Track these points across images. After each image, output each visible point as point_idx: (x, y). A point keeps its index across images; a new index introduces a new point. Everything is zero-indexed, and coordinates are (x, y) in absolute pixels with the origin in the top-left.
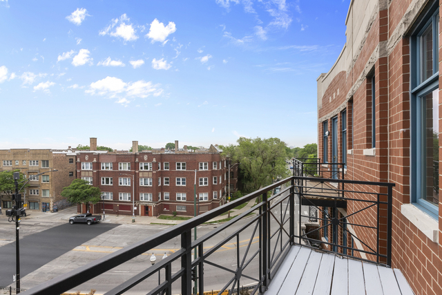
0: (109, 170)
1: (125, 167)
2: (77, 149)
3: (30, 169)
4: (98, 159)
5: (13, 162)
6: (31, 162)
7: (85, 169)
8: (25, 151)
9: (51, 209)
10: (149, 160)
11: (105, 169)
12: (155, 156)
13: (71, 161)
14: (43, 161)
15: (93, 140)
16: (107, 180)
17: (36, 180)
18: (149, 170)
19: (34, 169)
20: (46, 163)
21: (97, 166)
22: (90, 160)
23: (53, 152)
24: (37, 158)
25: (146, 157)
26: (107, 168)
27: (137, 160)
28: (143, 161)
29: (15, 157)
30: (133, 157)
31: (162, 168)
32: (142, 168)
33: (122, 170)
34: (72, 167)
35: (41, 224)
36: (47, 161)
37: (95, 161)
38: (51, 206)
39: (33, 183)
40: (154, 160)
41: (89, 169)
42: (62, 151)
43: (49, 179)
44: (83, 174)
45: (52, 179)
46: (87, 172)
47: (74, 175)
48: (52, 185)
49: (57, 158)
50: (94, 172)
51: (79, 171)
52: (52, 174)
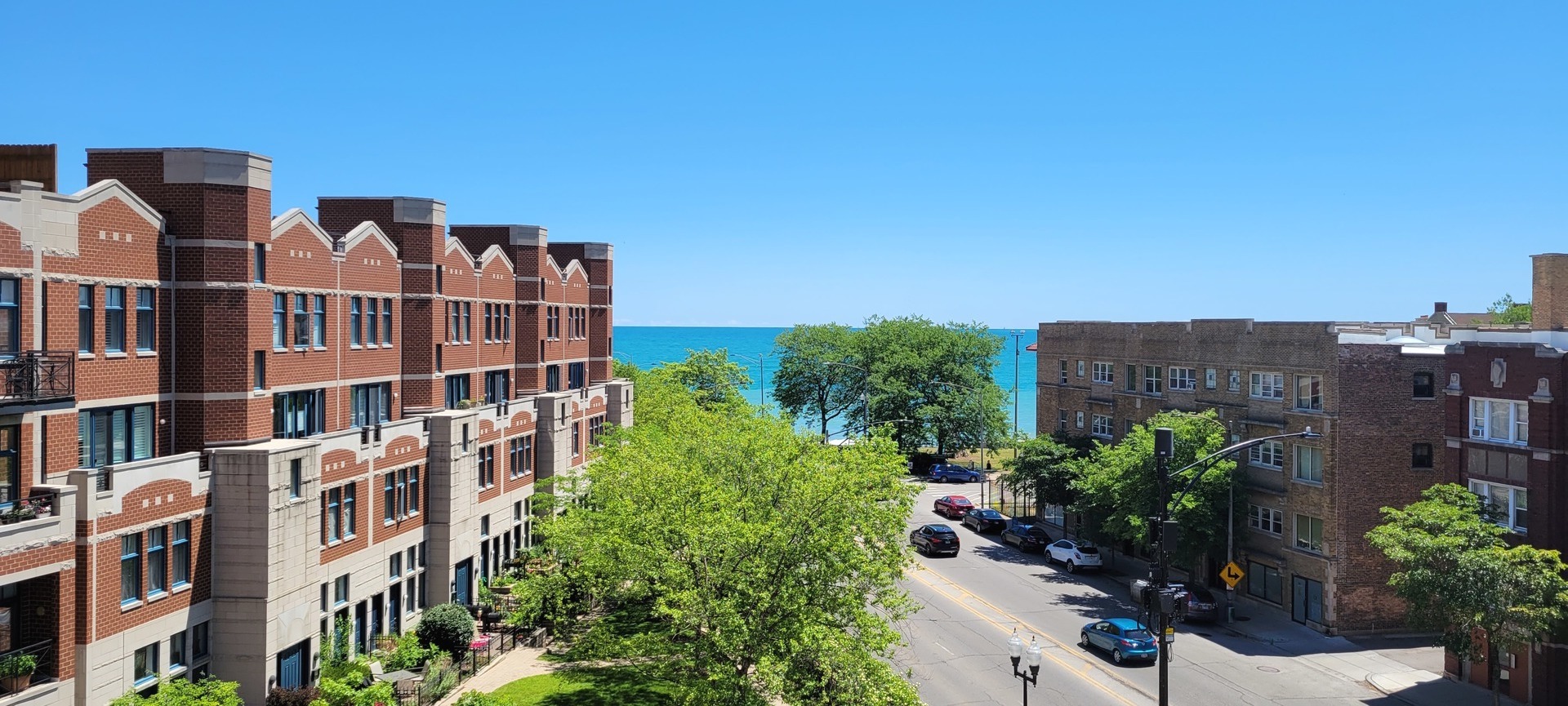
2: (1477, 319)
3: (1253, 410)
7: (1486, 437)
8: (1240, 329)
9: (1330, 617)
13: (1424, 386)
15: (1553, 268)
17: (1272, 466)
19: (1266, 412)
21: (1553, 425)
22: (1518, 386)
23: (1344, 337)
24: (1279, 363)
34: (1420, 415)
37: (1544, 393)
38: (1329, 601)
39: (1264, 477)
41: (1510, 438)
43: (1322, 466)
45: (1333, 467)
46: (1500, 456)
47: (1436, 459)
48: (1333, 501)
49: (1359, 363)
50: (1536, 456)
51: (1457, 445)
52: (1333, 445)
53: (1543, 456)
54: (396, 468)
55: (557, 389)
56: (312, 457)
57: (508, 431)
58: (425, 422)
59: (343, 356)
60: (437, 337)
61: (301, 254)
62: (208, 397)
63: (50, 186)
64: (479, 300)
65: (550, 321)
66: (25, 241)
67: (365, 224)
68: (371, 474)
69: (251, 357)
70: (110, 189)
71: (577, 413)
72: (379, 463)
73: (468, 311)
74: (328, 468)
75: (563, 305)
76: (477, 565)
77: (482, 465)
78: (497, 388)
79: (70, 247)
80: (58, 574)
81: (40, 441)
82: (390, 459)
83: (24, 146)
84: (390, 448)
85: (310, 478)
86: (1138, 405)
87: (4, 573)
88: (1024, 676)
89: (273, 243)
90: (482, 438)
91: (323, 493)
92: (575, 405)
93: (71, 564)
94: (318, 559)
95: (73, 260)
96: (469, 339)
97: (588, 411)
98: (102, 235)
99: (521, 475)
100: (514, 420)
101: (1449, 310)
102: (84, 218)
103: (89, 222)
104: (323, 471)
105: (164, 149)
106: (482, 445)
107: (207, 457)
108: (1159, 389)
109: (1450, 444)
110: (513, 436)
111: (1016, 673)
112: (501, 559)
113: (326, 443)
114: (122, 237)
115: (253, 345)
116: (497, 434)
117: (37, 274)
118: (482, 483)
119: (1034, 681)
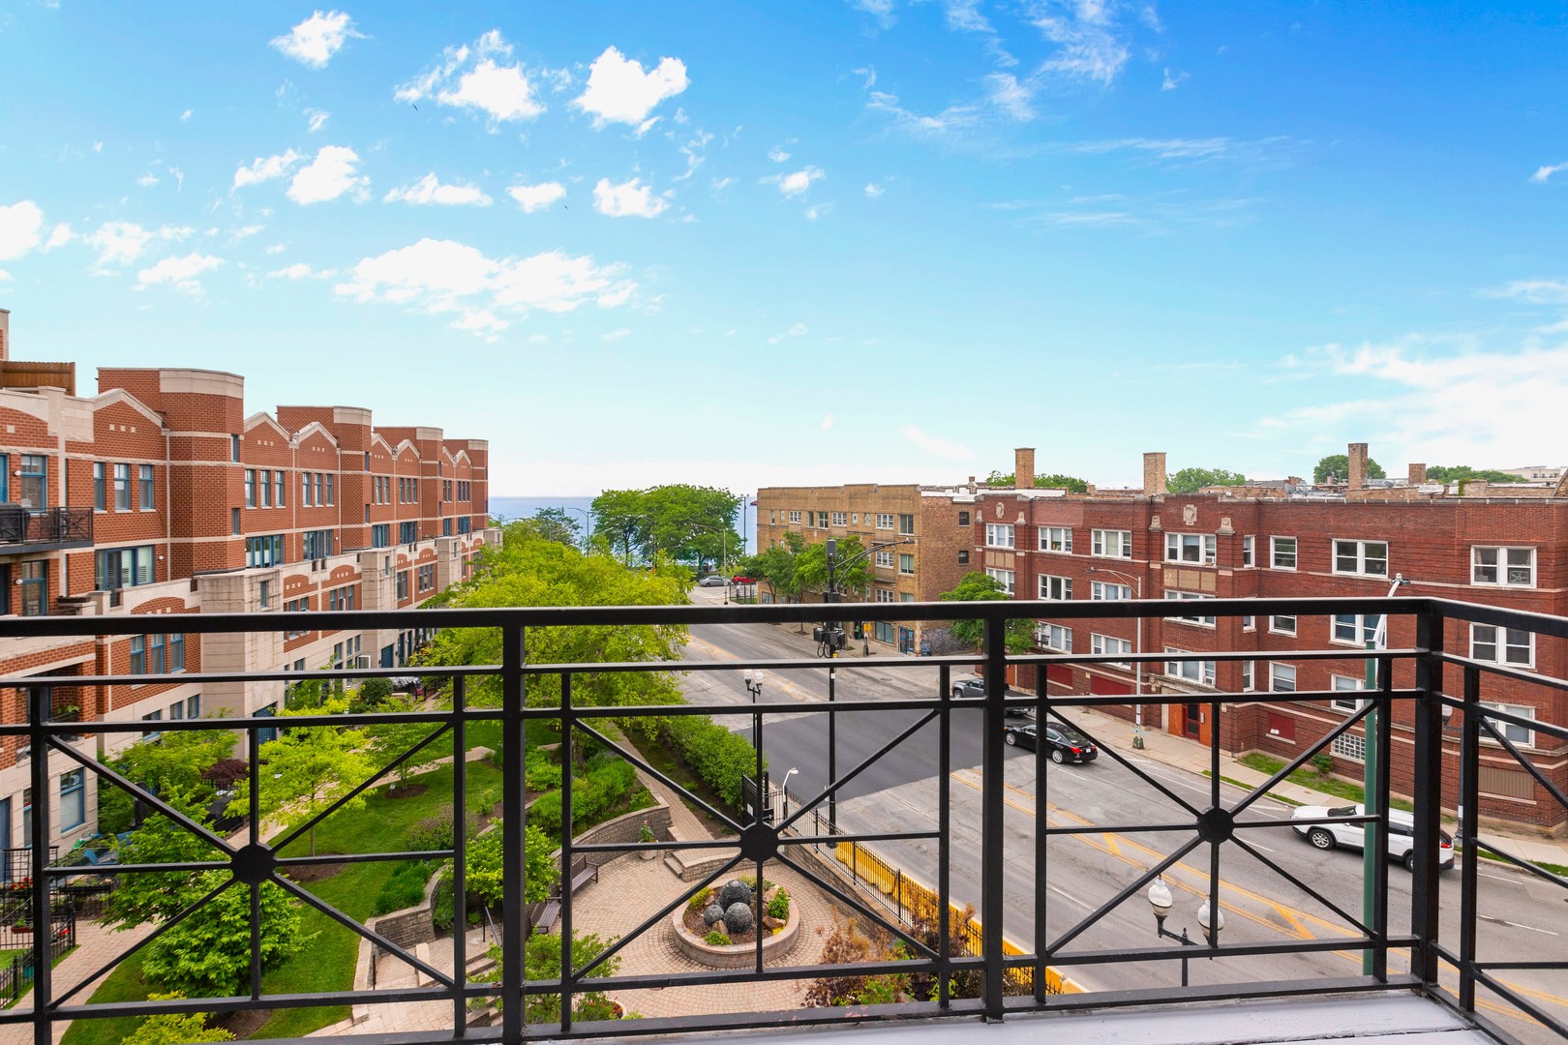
0: (1063, 551)
1: (1112, 546)
2: (988, 484)
3: (878, 535)
4: (1030, 516)
5: (848, 516)
6: (879, 517)
7: (995, 545)
8: (870, 489)
9: (918, 648)
10: (1205, 524)
11: (1049, 550)
12: (1229, 509)
13: (964, 518)
14: (903, 516)
15: (1025, 456)
16: (1056, 584)
17: (887, 566)
18: (1202, 562)
19: (885, 536)
20: (907, 521)
21: (1026, 536)
22: (1009, 517)
23: (924, 494)
24: (891, 509)
25: (1189, 514)
26: (1056, 544)
27: (1156, 524)
28: (1180, 526)
29: (851, 504)
30: (1142, 511)
31: (1262, 559)
32: (1173, 554)
33: (1103, 555)
34: (963, 535)
35: (894, 682)
36: (911, 516)
37: (1021, 520)
38: (918, 640)
39: (883, 573)
40: (1226, 526)
41: (1006, 546)
42: (943, 489)
43: (914, 565)
44: (989, 558)
45: (919, 565)
46: (1001, 555)
47: (970, 559)
48: (919, 584)
49: (932, 508)
50: (1018, 554)
51: (981, 550)
52: (919, 553)
53: (1021, 554)
54: (338, 587)
55: (450, 534)
56: (277, 580)
57: (417, 562)
58: (358, 556)
59: (298, 511)
60: (366, 499)
61: (266, 443)
62: (196, 540)
63: (70, 391)
64: (395, 476)
65: (445, 489)
66: (51, 431)
67: (314, 423)
68: (320, 592)
69: (229, 513)
70: (117, 395)
71: (465, 550)
72: (325, 584)
73: (388, 484)
74: (288, 587)
75: (454, 480)
76: (396, 649)
77: (399, 585)
78: (409, 533)
79: (87, 435)
80: (81, 664)
81: (64, 571)
82: (333, 580)
83: (48, 363)
84: (334, 573)
85: (275, 594)
86: (815, 535)
87: (3, 673)
88: (753, 690)
89: (246, 435)
90: (399, 566)
91: (285, 604)
92: (463, 544)
93: (92, 657)
94: (282, 648)
95: (89, 444)
96: (389, 502)
97: (472, 549)
98: (112, 427)
99: (426, 590)
100: (421, 555)
101: (977, 480)
102: (97, 414)
103: (101, 418)
104: (285, 589)
105: (161, 370)
106: (400, 571)
107: (196, 581)
108: (826, 526)
109: (977, 550)
110: (421, 565)
111: (749, 689)
112: (413, 645)
113: (286, 571)
114: (128, 429)
115: (231, 504)
116: (410, 564)
117: (61, 454)
118: (399, 596)
119: (759, 693)
